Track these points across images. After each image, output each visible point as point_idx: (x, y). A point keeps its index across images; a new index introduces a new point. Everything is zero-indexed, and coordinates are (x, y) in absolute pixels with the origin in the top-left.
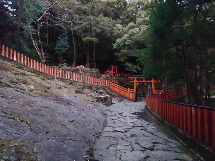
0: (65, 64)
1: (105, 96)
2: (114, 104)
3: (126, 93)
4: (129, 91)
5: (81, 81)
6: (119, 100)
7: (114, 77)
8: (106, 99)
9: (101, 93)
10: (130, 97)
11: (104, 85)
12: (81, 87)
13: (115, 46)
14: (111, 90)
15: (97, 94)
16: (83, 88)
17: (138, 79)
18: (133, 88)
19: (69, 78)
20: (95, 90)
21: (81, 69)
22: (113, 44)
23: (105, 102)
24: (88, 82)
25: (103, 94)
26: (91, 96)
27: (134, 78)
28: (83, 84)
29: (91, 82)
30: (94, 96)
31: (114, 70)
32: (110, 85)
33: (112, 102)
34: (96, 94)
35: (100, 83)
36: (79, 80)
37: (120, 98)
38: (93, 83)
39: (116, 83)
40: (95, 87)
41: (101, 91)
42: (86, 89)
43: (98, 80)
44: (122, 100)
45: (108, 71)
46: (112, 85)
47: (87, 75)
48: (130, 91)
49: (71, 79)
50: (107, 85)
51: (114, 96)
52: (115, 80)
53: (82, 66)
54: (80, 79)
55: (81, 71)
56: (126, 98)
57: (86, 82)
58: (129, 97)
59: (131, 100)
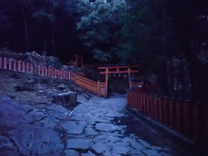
0: (6, 48)
1: (67, 93)
2: (80, 103)
3: (95, 87)
4: (98, 85)
5: (32, 73)
6: (86, 98)
7: (80, 69)
8: (67, 98)
9: (62, 89)
10: (101, 93)
11: (66, 78)
12: (32, 81)
13: (79, 26)
14: (75, 84)
15: (56, 90)
16: (33, 83)
17: (109, 70)
18: (105, 82)
19: (10, 68)
20: (52, 84)
21: (33, 57)
22: (77, 23)
23: (67, 102)
24: (43, 75)
25: (65, 90)
26: (45, 94)
27: (105, 68)
28: (34, 77)
29: (46, 75)
30: (50, 94)
31: (79, 61)
32: (74, 78)
33: (76, 101)
34: (54, 91)
35: (60, 75)
36: (28, 72)
37: (87, 95)
38: (49, 75)
39: (82, 75)
40: (52, 81)
41: (62, 86)
42: (39, 84)
43: (57, 72)
44: (90, 97)
45: (72, 62)
46: (76, 77)
47: (41, 65)
48: (100, 85)
49: (15, 70)
50: (70, 78)
51: (79, 93)
52: (80, 71)
53: (34, 52)
54: (30, 70)
55: (31, 59)
56: (95, 94)
57: (39, 73)
58: (99, 93)
59: (102, 96)
